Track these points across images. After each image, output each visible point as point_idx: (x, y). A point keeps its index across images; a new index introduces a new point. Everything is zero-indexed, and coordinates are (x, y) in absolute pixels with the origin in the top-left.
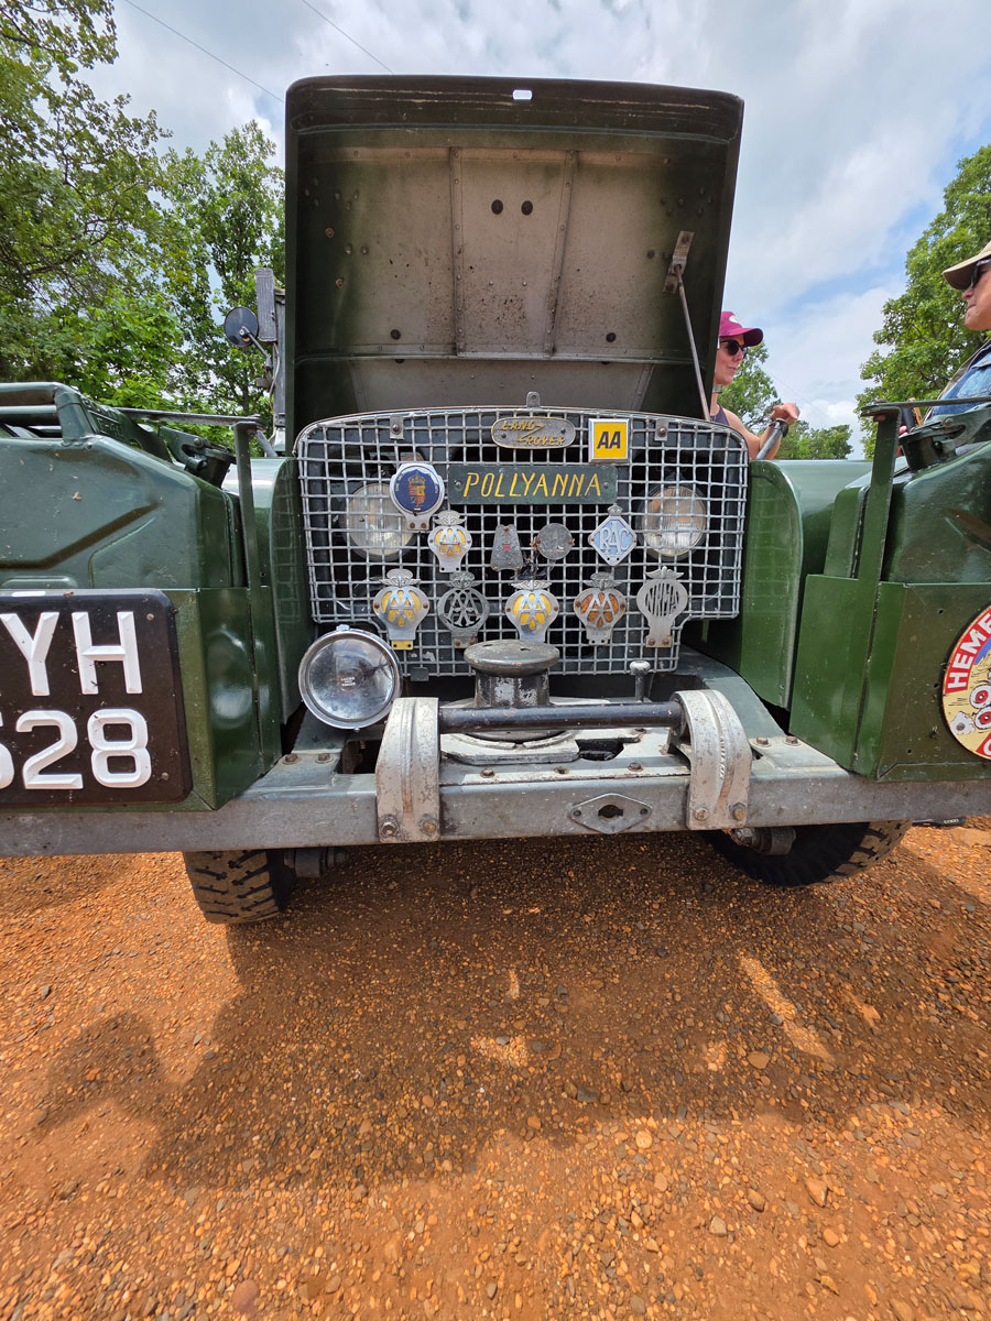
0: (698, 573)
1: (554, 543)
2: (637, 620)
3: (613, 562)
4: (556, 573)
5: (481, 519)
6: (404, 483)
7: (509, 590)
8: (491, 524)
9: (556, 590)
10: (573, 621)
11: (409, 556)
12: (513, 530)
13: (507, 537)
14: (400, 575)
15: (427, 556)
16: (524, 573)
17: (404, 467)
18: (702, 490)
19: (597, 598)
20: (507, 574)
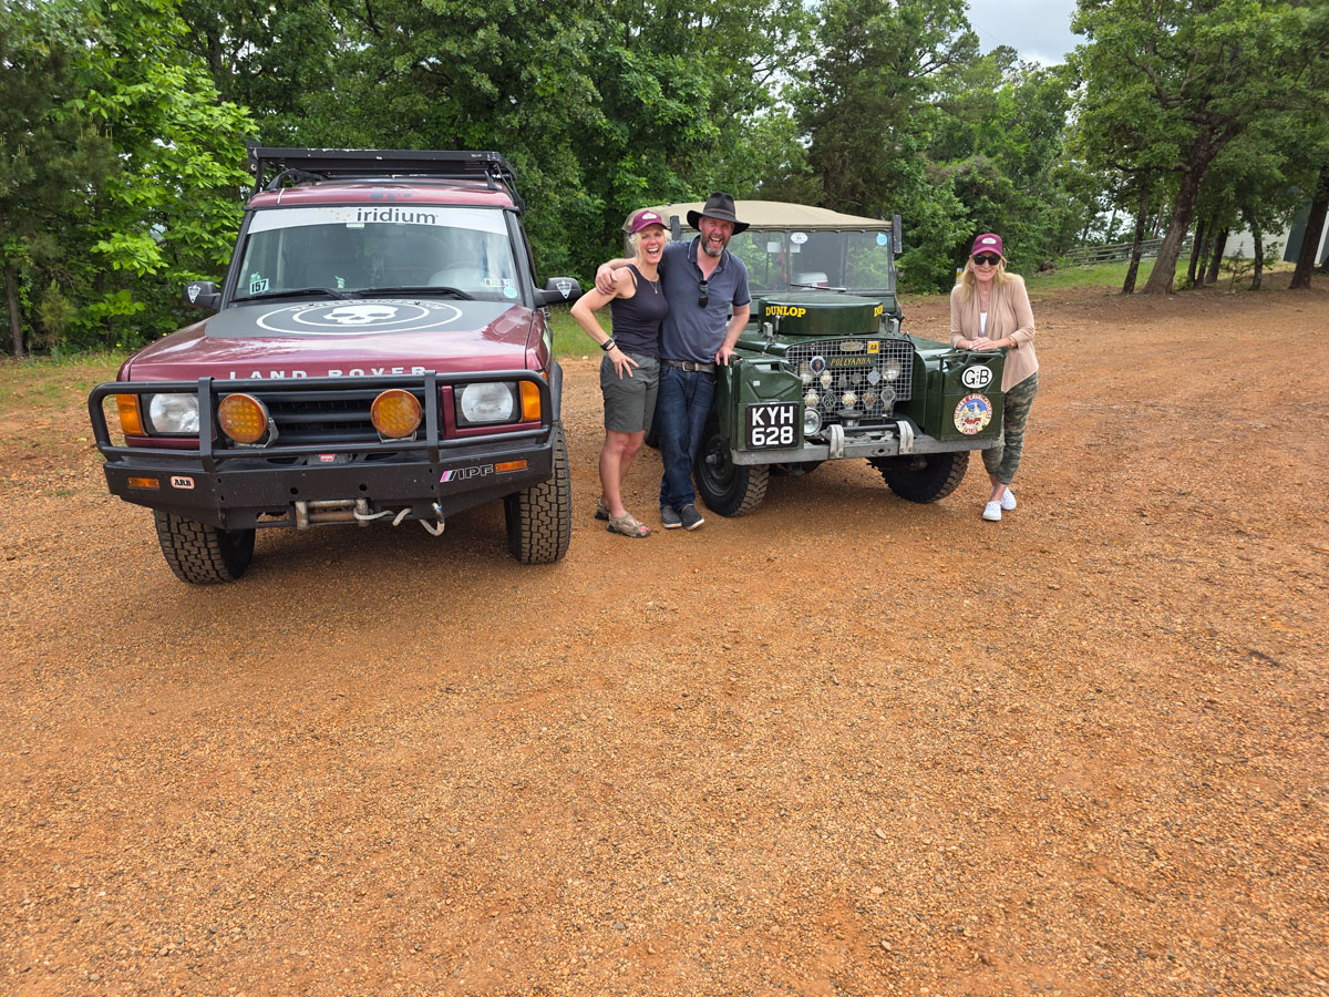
0: (899, 387)
1: (857, 379)
2: (881, 402)
3: (874, 384)
4: (857, 388)
5: (835, 373)
6: (814, 363)
7: (843, 394)
8: (838, 374)
9: (856, 393)
10: (861, 403)
11: (814, 384)
12: (845, 375)
13: (843, 378)
14: (812, 391)
15: (819, 384)
16: (847, 389)
17: (815, 358)
18: (900, 361)
19: (869, 395)
20: (842, 389)
